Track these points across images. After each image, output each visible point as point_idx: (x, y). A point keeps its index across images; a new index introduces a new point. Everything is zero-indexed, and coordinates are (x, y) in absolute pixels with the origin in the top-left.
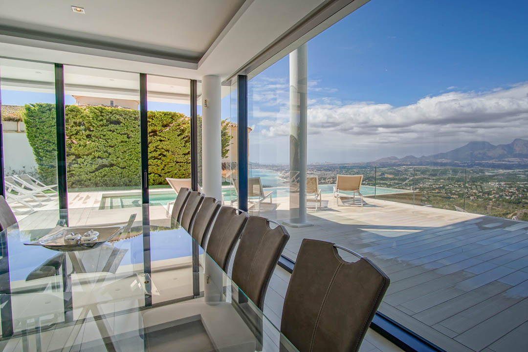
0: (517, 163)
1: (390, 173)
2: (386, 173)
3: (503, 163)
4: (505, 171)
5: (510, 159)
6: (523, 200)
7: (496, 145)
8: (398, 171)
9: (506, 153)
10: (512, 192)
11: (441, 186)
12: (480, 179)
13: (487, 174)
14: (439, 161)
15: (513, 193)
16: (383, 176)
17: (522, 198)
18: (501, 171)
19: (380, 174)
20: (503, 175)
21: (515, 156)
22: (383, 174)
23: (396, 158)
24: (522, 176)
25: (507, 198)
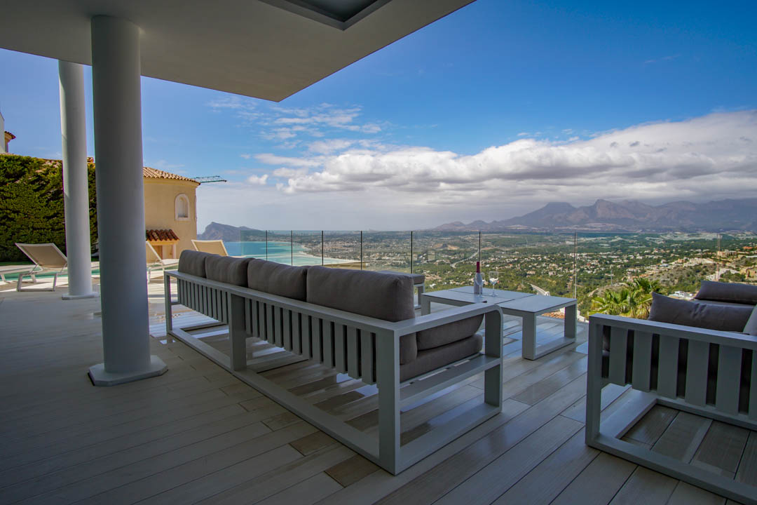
0: (599, 229)
1: (454, 245)
2: (449, 244)
3: (586, 229)
4: (587, 239)
5: (593, 225)
6: (606, 274)
7: (576, 206)
8: (465, 241)
9: (588, 216)
10: (593, 265)
11: (516, 259)
12: (561, 250)
13: (567, 243)
14: (514, 227)
15: (596, 266)
16: (446, 248)
17: (604, 272)
18: (583, 240)
19: (441, 245)
20: (584, 244)
21: (598, 221)
22: (445, 245)
23: (461, 224)
24: (605, 245)
25: (589, 272)
